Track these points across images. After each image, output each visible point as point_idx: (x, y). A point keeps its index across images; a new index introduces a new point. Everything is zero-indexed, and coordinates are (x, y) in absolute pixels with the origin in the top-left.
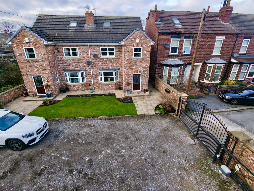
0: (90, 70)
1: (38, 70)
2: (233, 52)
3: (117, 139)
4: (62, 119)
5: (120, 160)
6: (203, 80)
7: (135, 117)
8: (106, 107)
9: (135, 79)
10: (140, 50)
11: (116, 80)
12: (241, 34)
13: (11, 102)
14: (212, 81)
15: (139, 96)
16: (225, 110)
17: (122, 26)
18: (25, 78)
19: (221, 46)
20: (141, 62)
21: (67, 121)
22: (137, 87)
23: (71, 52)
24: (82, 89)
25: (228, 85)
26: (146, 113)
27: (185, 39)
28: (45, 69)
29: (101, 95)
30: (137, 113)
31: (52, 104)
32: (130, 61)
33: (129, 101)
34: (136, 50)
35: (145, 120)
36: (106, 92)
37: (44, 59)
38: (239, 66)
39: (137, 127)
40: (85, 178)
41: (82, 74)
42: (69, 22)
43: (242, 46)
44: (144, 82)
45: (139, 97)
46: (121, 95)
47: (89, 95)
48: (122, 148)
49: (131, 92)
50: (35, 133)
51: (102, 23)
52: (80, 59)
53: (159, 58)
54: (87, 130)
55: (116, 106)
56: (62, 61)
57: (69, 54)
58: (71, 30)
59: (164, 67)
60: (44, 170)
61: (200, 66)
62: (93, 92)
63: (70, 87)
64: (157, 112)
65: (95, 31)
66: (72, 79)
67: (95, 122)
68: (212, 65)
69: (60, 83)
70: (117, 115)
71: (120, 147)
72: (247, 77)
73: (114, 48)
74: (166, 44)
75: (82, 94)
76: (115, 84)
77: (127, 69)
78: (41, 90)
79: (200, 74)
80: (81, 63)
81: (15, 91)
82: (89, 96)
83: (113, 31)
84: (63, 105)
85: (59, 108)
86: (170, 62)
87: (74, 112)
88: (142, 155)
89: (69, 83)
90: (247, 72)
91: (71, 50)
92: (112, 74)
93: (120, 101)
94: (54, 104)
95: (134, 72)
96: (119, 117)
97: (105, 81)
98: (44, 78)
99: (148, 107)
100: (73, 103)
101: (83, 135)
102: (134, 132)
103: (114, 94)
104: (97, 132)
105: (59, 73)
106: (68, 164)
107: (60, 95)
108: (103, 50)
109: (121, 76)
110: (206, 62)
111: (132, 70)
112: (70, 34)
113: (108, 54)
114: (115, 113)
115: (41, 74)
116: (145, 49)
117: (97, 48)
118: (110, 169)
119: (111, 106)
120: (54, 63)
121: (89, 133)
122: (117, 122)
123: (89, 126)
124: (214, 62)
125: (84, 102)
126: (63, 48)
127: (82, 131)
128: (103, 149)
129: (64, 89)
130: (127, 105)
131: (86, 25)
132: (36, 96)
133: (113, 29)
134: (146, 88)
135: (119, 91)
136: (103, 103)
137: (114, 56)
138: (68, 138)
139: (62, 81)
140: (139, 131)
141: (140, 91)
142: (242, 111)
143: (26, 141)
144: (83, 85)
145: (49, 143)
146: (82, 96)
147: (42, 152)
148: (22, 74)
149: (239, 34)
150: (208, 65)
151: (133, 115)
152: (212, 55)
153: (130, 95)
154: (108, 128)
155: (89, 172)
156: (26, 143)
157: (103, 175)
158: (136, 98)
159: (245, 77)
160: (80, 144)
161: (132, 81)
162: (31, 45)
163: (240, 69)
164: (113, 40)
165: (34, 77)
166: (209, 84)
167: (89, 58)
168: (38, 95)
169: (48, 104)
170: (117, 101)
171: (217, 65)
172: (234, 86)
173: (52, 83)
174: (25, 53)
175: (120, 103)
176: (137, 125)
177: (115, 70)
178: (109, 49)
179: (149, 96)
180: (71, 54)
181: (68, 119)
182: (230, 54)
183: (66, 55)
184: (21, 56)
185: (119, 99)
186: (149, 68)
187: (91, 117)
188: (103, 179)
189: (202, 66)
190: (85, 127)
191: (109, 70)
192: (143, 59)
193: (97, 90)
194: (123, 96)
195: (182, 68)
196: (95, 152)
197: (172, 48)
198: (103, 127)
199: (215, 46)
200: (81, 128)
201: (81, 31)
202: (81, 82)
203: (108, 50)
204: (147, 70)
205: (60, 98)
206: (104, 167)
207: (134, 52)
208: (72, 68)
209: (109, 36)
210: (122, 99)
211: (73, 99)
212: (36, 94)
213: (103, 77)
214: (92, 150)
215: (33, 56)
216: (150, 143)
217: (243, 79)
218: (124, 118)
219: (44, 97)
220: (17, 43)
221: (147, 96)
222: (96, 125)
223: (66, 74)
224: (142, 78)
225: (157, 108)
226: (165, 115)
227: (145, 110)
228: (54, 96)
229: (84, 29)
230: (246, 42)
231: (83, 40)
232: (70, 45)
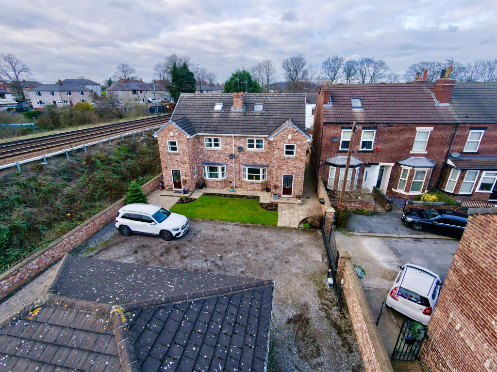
0: (233, 164)
1: (178, 164)
2: (451, 149)
3: (248, 245)
4: (199, 219)
5: (245, 260)
6: (396, 189)
7: (273, 228)
8: (244, 212)
9: (286, 181)
10: (292, 147)
11: (263, 179)
12: (462, 124)
13: (150, 195)
14: (408, 192)
15: (287, 203)
16: (397, 236)
17: (278, 109)
18: (164, 170)
19: (428, 140)
20: (293, 161)
21: (203, 222)
22: (287, 191)
23: (213, 143)
24: (220, 187)
25: (424, 201)
26: (288, 226)
27: (363, 131)
28: (184, 163)
29: (242, 197)
30: (277, 224)
31: (189, 202)
32: (279, 159)
33: (273, 208)
34: (288, 147)
35: (282, 233)
36: (250, 193)
37: (185, 153)
38: (459, 172)
39: (270, 238)
40: (216, 266)
41: (223, 169)
42: (213, 104)
43: (468, 140)
44: (297, 186)
45: (287, 205)
46: (266, 199)
47: (228, 195)
48: (250, 253)
49: (279, 197)
50: (180, 229)
51: (253, 104)
52: (223, 151)
53: (324, 155)
54: (222, 233)
55: (255, 212)
56: (202, 152)
57: (211, 145)
58: (215, 116)
59: (331, 167)
60: (188, 256)
61: (391, 168)
62: (234, 191)
63: (207, 183)
64: (302, 225)
65: (242, 117)
66: (210, 173)
67: (230, 227)
68: (409, 169)
69: (198, 177)
70: (254, 223)
71: (248, 252)
72: (477, 191)
73: (264, 139)
74: (333, 137)
75: (220, 193)
76: (262, 184)
77: (276, 169)
78: (178, 185)
79: (390, 180)
80: (222, 156)
81: (153, 184)
82: (228, 197)
83: (265, 117)
84: (199, 204)
85: (196, 208)
86: (339, 161)
87: (211, 214)
88: (265, 260)
89: (207, 178)
90: (477, 182)
91: (213, 140)
92: (258, 171)
93: (263, 207)
94: (191, 203)
95: (285, 173)
96: (256, 225)
97: (249, 178)
98: (182, 172)
99: (294, 218)
100: (209, 203)
101: (218, 237)
102: (266, 242)
103: (258, 197)
104: (230, 236)
105: (197, 166)
106: (204, 255)
107: (196, 191)
108: (250, 141)
109: (270, 173)
110: (400, 163)
111: (282, 170)
112: (213, 121)
113: (255, 146)
114: (252, 221)
115: (180, 168)
116: (298, 146)
117: (242, 139)
118: (235, 264)
119: (250, 212)
120: (194, 155)
121: (222, 237)
122: (252, 231)
123: (224, 230)
124: (412, 165)
125: (221, 204)
126: (205, 138)
127: (217, 234)
128: (233, 251)
129: (201, 185)
130: (269, 214)
131: (232, 109)
132: (172, 190)
133: (265, 114)
134: (301, 193)
135: (266, 193)
136: (242, 207)
137: (263, 149)
138: (204, 237)
139: (199, 174)
140: (271, 242)
141: (291, 196)
142: (422, 240)
143: (174, 233)
144: (223, 181)
145: (189, 239)
146: (220, 195)
147: (184, 244)
148: (162, 167)
149: (459, 124)
150: (404, 167)
151: (272, 226)
152: (411, 152)
153: (277, 201)
154: (242, 234)
155: (220, 263)
156: (174, 235)
157: (229, 267)
158: (283, 205)
159: (474, 190)
160: (214, 243)
161: (281, 184)
162: (175, 139)
163: (462, 178)
164: (262, 130)
165: (172, 171)
166: (404, 195)
167: (232, 150)
168: (174, 189)
169: (185, 201)
170: (259, 207)
171: (415, 168)
172: (434, 203)
173: (190, 178)
174: (168, 146)
175: (262, 210)
176: (271, 236)
177: (262, 166)
178: (257, 140)
179: (302, 204)
180: (213, 145)
181: (204, 221)
182: (445, 151)
183: (207, 146)
184: (164, 149)
185: (262, 205)
186: (304, 169)
187: (226, 221)
188: (228, 269)
189: (394, 168)
190: (220, 230)
191: (255, 166)
192: (296, 158)
193: (239, 189)
194: (268, 202)
195: (356, 170)
196: (226, 252)
197: (343, 142)
198: (237, 232)
199: (416, 140)
200: (216, 231)
201: (226, 116)
202: (220, 178)
203: (255, 141)
204: (301, 171)
205: (197, 195)
206: (231, 263)
207: (285, 150)
208: (211, 160)
209: (258, 125)
210: (266, 205)
211: (209, 198)
212: (172, 188)
213: (247, 174)
214: (224, 250)
215: (175, 149)
216: (277, 253)
217: (470, 193)
218: (261, 228)
219: (180, 192)
220: (162, 137)
221: (299, 204)
222: (231, 230)
223: (204, 167)
224: (295, 180)
225: (304, 221)
226: (308, 230)
227: (288, 222)
228: (190, 192)
229: (230, 114)
230: (478, 135)
231: (227, 130)
232: (212, 136)
